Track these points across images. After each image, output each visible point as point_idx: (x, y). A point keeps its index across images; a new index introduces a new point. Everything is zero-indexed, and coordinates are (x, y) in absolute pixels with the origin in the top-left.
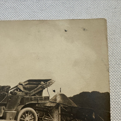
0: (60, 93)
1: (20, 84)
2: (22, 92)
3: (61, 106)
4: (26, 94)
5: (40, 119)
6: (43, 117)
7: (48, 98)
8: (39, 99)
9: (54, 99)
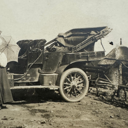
0: (121, 46)
1: (60, 36)
2: (63, 47)
3: (122, 64)
4: (70, 49)
5: (92, 82)
6: (97, 80)
7: (102, 54)
8: (88, 55)
9: (111, 54)
